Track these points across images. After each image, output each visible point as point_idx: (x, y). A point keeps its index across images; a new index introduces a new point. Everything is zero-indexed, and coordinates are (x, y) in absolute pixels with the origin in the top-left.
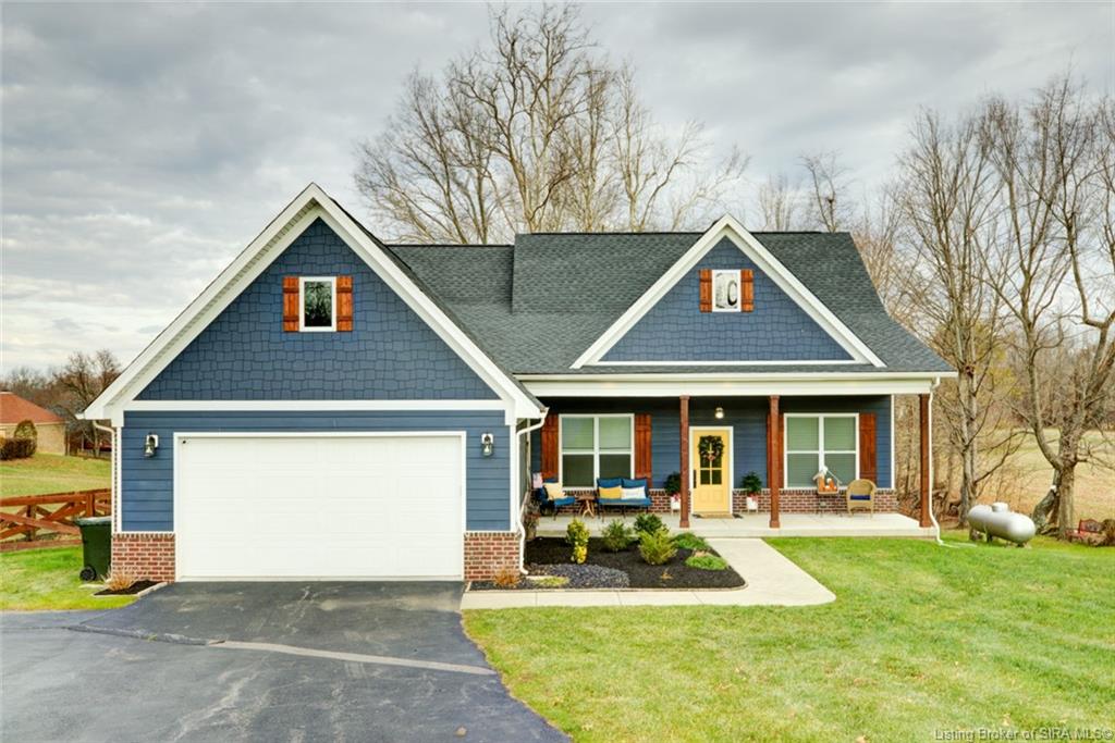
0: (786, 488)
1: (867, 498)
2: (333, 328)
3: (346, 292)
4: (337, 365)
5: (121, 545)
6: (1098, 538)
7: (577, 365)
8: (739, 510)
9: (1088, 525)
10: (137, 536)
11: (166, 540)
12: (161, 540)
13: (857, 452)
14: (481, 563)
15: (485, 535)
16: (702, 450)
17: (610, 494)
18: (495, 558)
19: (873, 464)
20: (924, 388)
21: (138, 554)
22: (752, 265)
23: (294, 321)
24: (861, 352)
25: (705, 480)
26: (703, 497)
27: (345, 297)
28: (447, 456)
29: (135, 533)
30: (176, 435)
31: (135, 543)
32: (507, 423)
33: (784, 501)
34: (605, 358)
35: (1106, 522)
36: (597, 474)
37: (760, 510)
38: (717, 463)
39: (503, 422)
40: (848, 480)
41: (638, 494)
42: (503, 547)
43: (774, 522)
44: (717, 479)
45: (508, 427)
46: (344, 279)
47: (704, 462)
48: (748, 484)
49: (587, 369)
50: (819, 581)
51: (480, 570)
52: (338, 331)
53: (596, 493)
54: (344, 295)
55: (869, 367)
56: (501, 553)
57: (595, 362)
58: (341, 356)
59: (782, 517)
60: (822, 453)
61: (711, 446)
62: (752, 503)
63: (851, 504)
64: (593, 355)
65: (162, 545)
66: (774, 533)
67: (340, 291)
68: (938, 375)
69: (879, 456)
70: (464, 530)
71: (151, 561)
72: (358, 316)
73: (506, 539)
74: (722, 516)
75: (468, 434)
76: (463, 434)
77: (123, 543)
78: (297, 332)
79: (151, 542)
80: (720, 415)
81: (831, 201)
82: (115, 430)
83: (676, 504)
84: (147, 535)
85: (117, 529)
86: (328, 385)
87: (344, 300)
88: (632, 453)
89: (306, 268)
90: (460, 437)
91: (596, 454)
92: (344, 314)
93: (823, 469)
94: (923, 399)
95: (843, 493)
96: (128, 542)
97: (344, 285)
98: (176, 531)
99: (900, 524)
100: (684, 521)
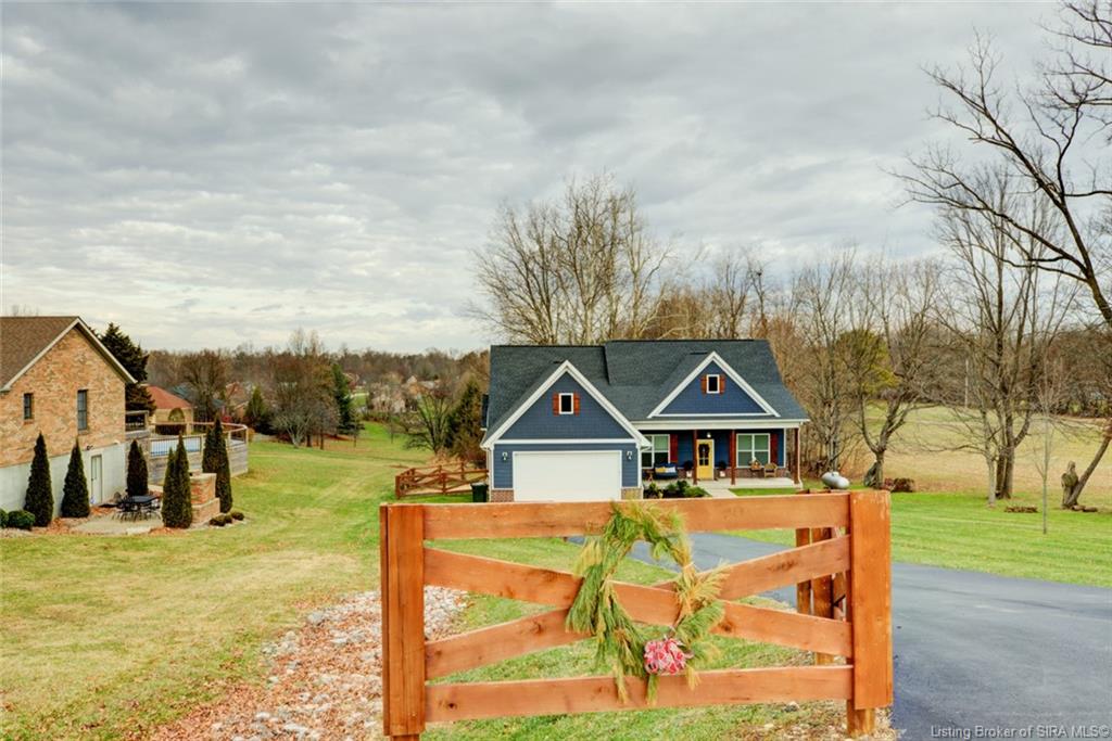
0: (738, 466)
1: (773, 471)
2: (572, 412)
3: (577, 399)
4: (574, 426)
6: (892, 488)
7: (650, 416)
8: (717, 477)
9: (888, 483)
10: (501, 490)
11: (511, 491)
12: (508, 491)
13: (769, 451)
15: (630, 489)
16: (701, 452)
17: (659, 470)
19: (776, 457)
20: (796, 426)
21: (501, 497)
22: (724, 373)
23: (557, 410)
24: (770, 410)
25: (701, 464)
26: (702, 471)
27: (577, 401)
28: (614, 460)
29: (498, 489)
30: (514, 453)
31: (498, 492)
33: (737, 473)
34: (661, 413)
35: (896, 480)
36: (653, 461)
37: (727, 477)
38: (707, 456)
39: (635, 447)
40: (765, 463)
41: (672, 470)
42: (636, 493)
43: (733, 483)
44: (707, 463)
45: (637, 449)
46: (576, 395)
47: (701, 456)
48: (720, 466)
49: (654, 418)
52: (574, 413)
53: (654, 470)
55: (773, 417)
56: (635, 495)
57: (658, 415)
58: (575, 423)
59: (736, 480)
60: (753, 451)
61: (705, 448)
62: (722, 474)
63: (766, 474)
64: (656, 412)
65: (509, 493)
66: (733, 487)
67: (575, 399)
68: (802, 420)
69: (779, 452)
70: (621, 487)
71: (505, 499)
72: (581, 408)
73: (637, 490)
74: (709, 480)
75: (622, 452)
77: (493, 492)
78: (559, 414)
79: (505, 492)
80: (709, 436)
81: (760, 274)
82: (491, 451)
83: (689, 474)
84: (503, 490)
85: (492, 487)
86: (570, 434)
88: (669, 452)
89: (561, 390)
90: (619, 453)
91: (653, 452)
92: (576, 407)
93: (754, 458)
94: (796, 430)
95: (762, 469)
96: (495, 492)
97: (576, 397)
98: (514, 488)
99: (787, 483)
100: (695, 483)
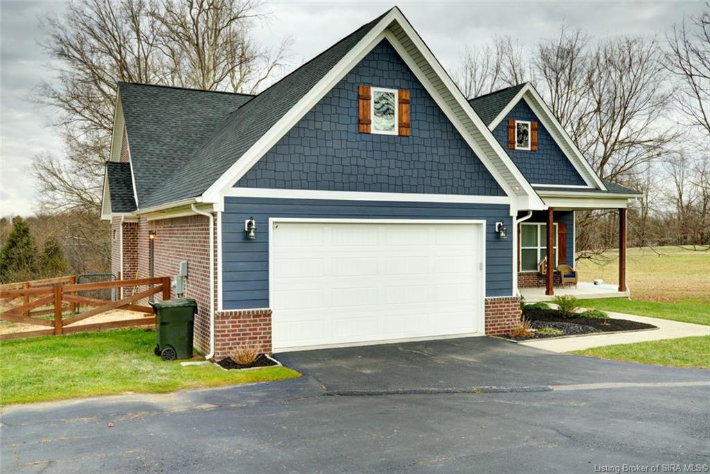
1: (573, 276)
2: (396, 133)
3: (406, 103)
4: (399, 164)
5: (225, 322)
10: (240, 313)
11: (265, 316)
12: (260, 316)
14: (497, 321)
15: (500, 299)
18: (506, 317)
20: (622, 205)
21: (240, 330)
23: (367, 124)
27: (405, 107)
29: (238, 310)
30: (271, 220)
31: (237, 320)
32: (511, 215)
39: (509, 213)
42: (510, 308)
45: (512, 217)
46: (404, 93)
50: (676, 320)
51: (496, 326)
52: (399, 135)
54: (404, 106)
55: (596, 190)
56: (509, 313)
58: (401, 156)
60: (539, 248)
63: (564, 280)
65: (261, 320)
67: (401, 102)
70: (484, 297)
71: (252, 336)
72: (415, 124)
73: (512, 302)
75: (487, 222)
76: (484, 222)
77: (227, 321)
78: (370, 133)
79: (252, 319)
82: (214, 214)
84: (249, 312)
85: (217, 308)
86: (392, 181)
87: (404, 110)
89: (376, 80)
90: (481, 224)
92: (404, 121)
94: (622, 211)
96: (231, 320)
97: (404, 97)
98: (272, 308)
